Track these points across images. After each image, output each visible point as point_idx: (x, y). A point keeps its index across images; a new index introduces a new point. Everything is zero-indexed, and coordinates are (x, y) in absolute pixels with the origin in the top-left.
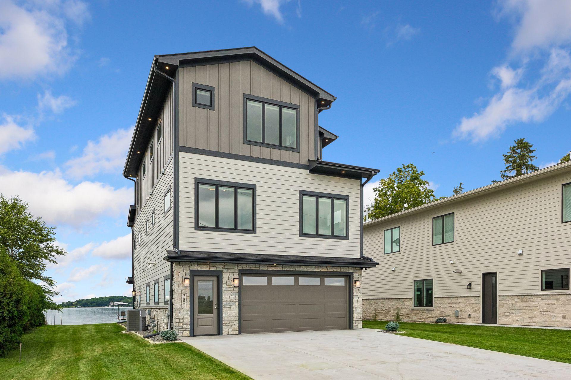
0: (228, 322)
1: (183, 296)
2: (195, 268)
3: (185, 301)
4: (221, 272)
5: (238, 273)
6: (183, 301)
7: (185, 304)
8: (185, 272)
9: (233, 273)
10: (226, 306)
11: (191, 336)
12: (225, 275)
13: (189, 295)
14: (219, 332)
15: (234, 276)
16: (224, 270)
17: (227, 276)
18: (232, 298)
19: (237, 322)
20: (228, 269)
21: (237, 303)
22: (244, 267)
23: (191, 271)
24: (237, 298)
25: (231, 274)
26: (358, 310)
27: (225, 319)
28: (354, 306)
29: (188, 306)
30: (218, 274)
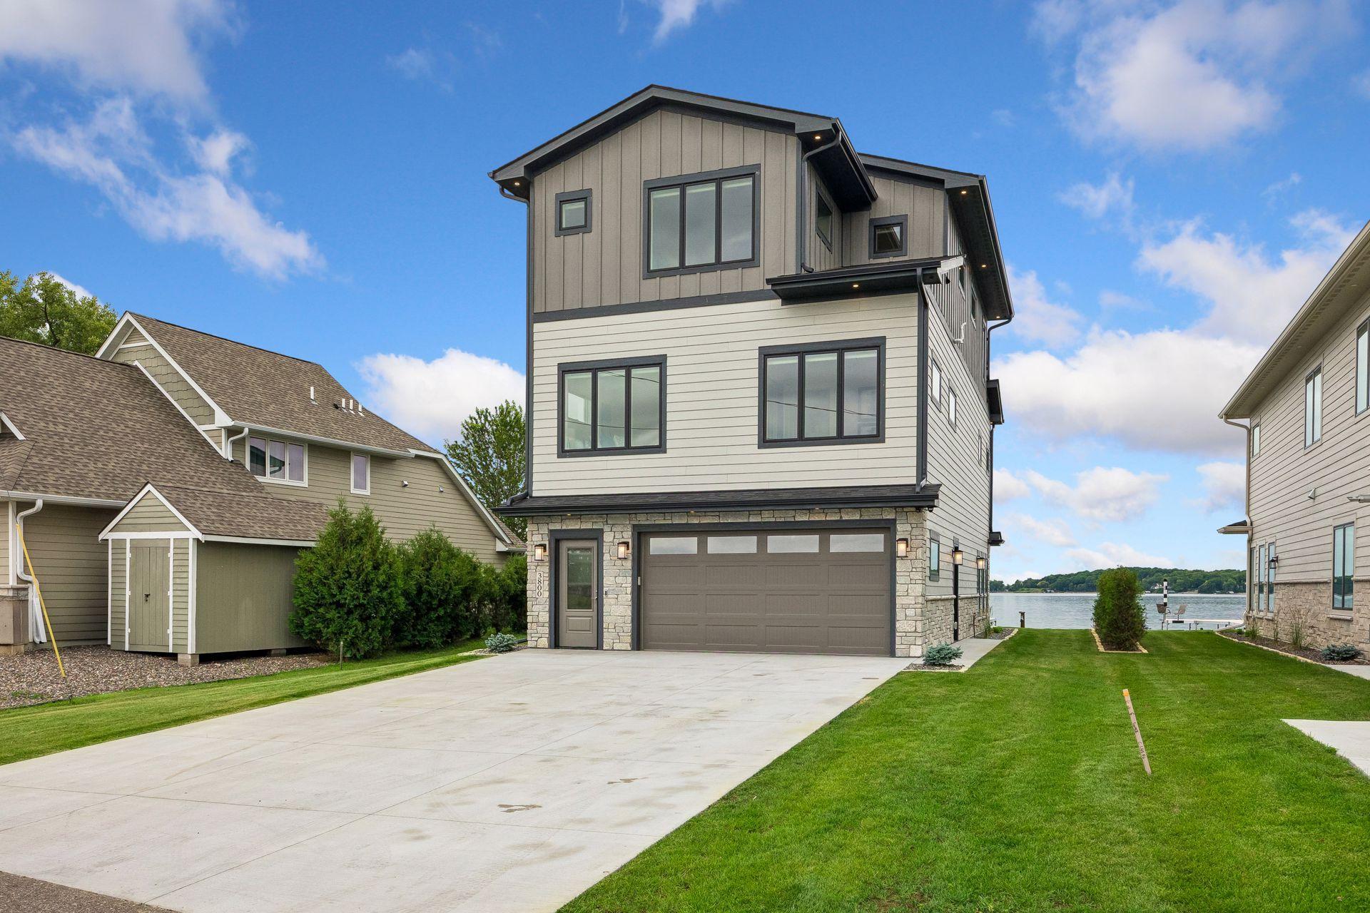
0: (611, 626)
1: (538, 576)
2: (557, 526)
3: (542, 585)
4: (601, 531)
5: (630, 533)
6: (537, 585)
7: (542, 591)
8: (542, 534)
9: (622, 532)
10: (609, 596)
11: (550, 647)
12: (608, 537)
13: (547, 575)
14: (599, 646)
15: (623, 537)
16: (606, 528)
17: (611, 539)
18: (619, 580)
19: (628, 627)
20: (613, 525)
21: (629, 590)
22: (643, 519)
23: (551, 531)
24: (630, 579)
25: (619, 535)
26: (910, 612)
27: (607, 619)
28: (899, 601)
29: (547, 594)
30: (597, 536)
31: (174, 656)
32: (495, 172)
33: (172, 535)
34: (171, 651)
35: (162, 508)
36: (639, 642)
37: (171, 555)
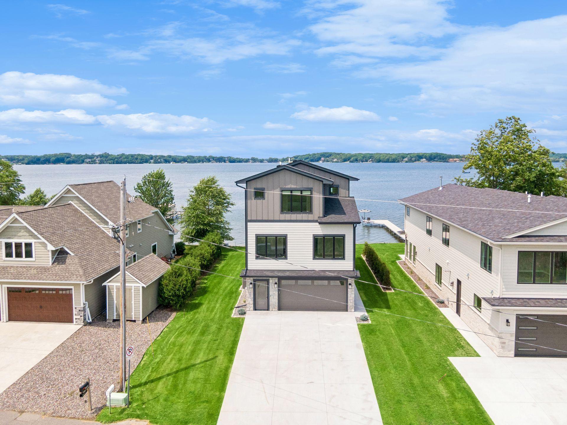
0: (272, 304)
1: (250, 291)
2: (256, 278)
3: (251, 294)
5: (277, 280)
8: (251, 280)
10: (272, 296)
11: (254, 310)
12: (271, 281)
13: (253, 291)
14: (268, 310)
16: (270, 279)
18: (274, 292)
19: (277, 305)
20: (272, 278)
21: (277, 295)
23: (254, 280)
24: (277, 292)
25: (274, 281)
26: (352, 301)
27: (270, 303)
28: (349, 298)
29: (252, 296)
30: (268, 281)
31: (135, 321)
32: (237, 182)
33: (133, 285)
34: (133, 319)
35: (129, 277)
36: (280, 309)
37: (133, 291)
